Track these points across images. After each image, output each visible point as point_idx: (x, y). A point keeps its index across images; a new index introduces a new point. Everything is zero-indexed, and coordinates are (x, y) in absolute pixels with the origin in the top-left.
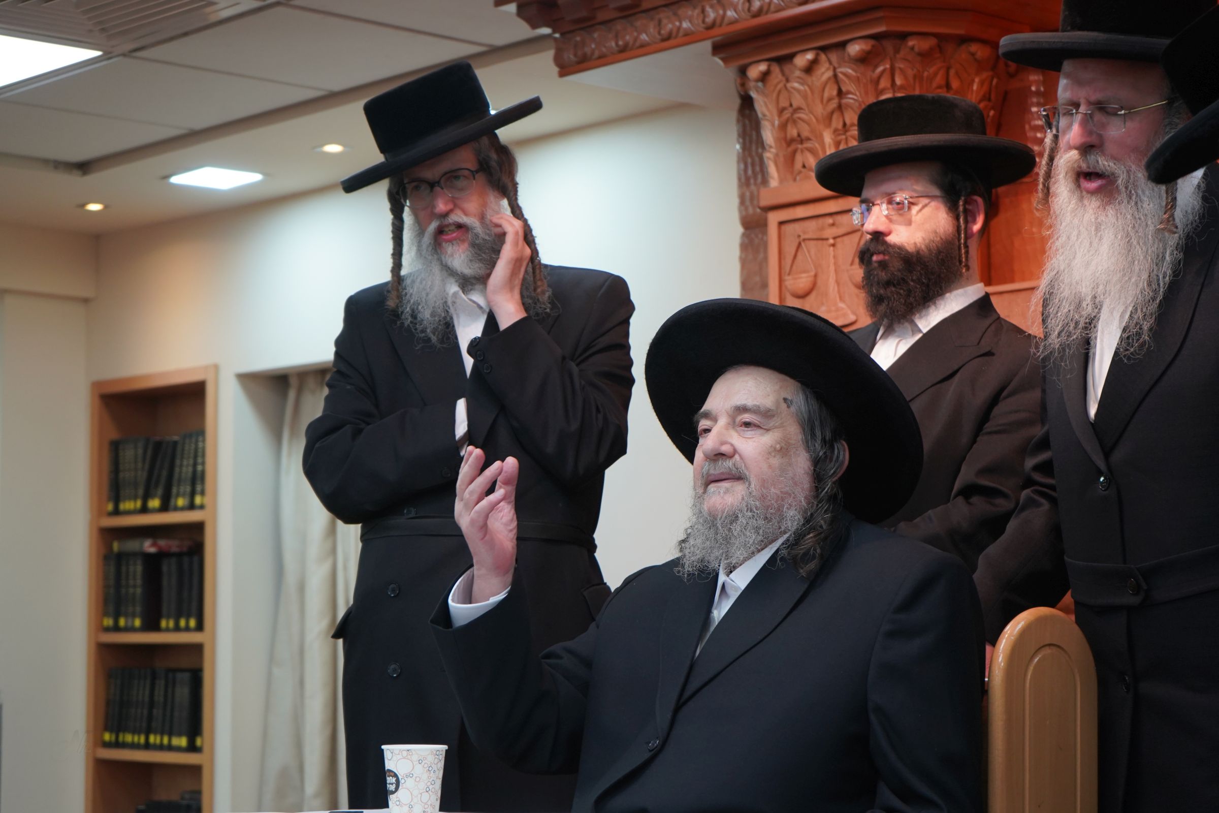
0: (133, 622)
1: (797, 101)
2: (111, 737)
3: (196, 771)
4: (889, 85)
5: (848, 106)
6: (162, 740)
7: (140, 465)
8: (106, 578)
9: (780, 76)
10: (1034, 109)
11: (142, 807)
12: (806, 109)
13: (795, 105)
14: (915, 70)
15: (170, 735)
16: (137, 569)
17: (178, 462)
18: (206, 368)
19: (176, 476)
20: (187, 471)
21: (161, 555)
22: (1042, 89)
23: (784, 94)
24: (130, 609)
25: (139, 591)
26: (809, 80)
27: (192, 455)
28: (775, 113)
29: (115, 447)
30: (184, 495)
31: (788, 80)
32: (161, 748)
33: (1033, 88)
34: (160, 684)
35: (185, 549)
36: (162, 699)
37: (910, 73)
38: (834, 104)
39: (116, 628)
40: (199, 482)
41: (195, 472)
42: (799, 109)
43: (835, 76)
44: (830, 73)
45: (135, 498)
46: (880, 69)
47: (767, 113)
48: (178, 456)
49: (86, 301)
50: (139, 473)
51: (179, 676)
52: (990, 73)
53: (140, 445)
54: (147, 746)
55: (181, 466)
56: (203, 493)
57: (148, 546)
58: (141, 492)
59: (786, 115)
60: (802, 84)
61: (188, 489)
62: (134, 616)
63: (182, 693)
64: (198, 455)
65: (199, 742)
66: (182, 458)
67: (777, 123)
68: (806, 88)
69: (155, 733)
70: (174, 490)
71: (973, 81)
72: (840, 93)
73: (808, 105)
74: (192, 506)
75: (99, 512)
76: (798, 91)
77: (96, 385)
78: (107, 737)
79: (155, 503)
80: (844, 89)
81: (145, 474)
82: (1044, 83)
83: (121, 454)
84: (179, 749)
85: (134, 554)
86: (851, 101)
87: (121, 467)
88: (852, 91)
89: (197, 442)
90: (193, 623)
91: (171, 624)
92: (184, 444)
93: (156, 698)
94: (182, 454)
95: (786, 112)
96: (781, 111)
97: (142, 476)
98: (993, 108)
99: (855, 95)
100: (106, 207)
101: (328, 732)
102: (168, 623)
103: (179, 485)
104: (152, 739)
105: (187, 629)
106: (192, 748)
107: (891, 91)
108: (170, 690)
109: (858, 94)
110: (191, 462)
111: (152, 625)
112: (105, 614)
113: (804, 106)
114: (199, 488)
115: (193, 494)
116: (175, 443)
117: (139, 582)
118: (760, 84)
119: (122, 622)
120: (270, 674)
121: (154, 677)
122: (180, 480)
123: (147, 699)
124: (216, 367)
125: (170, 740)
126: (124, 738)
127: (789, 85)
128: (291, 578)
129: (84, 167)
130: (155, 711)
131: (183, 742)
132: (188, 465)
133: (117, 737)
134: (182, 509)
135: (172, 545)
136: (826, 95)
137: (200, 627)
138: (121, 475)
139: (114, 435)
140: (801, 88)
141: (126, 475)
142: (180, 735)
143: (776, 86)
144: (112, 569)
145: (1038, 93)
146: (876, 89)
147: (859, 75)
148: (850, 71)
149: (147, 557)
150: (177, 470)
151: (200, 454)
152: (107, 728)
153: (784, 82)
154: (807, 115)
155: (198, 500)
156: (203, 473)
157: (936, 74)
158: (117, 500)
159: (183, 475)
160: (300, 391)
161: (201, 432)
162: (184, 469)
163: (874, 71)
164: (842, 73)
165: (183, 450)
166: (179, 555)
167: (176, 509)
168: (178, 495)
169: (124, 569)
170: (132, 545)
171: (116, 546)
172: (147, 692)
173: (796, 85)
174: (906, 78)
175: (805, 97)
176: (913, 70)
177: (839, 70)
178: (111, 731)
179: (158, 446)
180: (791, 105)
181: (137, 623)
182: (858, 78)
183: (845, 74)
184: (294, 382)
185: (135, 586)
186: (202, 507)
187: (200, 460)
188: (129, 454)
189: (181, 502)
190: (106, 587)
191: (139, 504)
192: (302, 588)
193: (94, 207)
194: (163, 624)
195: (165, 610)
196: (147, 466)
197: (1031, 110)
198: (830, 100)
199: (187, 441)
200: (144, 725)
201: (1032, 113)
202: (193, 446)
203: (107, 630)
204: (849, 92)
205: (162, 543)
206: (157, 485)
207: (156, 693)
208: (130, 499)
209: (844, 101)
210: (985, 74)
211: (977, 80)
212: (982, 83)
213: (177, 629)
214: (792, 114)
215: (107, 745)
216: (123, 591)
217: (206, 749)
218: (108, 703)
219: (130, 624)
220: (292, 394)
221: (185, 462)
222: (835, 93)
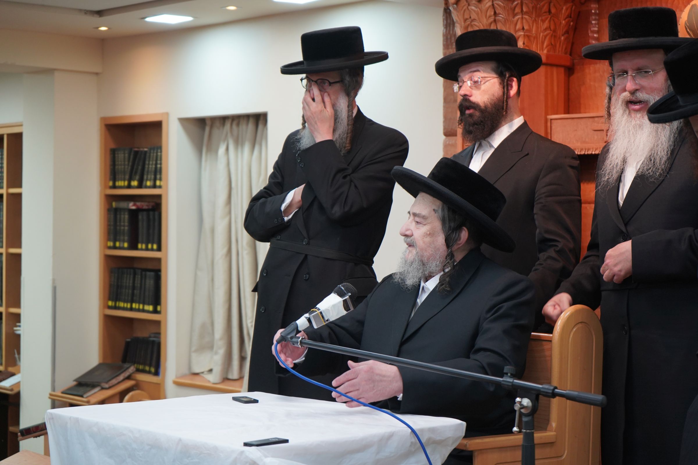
0: (123, 245)
1: (474, 16)
2: (112, 304)
3: (158, 323)
4: (520, 11)
5: (499, 21)
6: (139, 306)
7: (126, 163)
8: (109, 220)
9: (465, 2)
10: (593, 22)
11: (129, 340)
12: (478, 20)
13: (472, 18)
14: (533, 4)
15: (144, 304)
16: (126, 217)
17: (147, 162)
18: (163, 114)
19: (146, 169)
20: (152, 167)
21: (138, 210)
22: (597, 12)
23: (467, 11)
24: (122, 238)
25: (126, 228)
26: (480, 6)
27: (155, 159)
28: (462, 21)
29: (113, 152)
30: (150, 180)
31: (469, 5)
32: (139, 310)
33: (593, 11)
34: (138, 277)
35: (150, 207)
36: (139, 285)
37: (531, 6)
38: (492, 19)
39: (114, 247)
40: (158, 173)
41: (156, 168)
42: (474, 20)
43: (493, 5)
44: (490, 4)
45: (124, 180)
46: (516, 3)
47: (458, 20)
48: (147, 159)
49: (97, 74)
50: (126, 167)
51: (148, 273)
52: (571, 4)
53: (127, 152)
54: (131, 309)
55: (149, 164)
56: (160, 179)
57: (132, 206)
58: (127, 177)
59: (468, 22)
60: (476, 7)
61: (153, 177)
62: (124, 241)
63: (150, 283)
64: (158, 160)
65: (159, 308)
66: (149, 161)
67: (463, 26)
68: (479, 10)
69: (136, 302)
70: (145, 177)
71: (562, 8)
72: (495, 13)
73: (479, 19)
74: (154, 186)
75: (105, 186)
76: (474, 11)
77: (103, 119)
78: (110, 303)
79: (135, 183)
80: (497, 12)
81: (130, 168)
82: (599, 9)
83: (116, 155)
84: (148, 312)
85: (124, 210)
86: (501, 18)
87: (117, 163)
88: (501, 13)
89: (157, 153)
90: (155, 247)
91: (144, 246)
92: (150, 153)
93: (136, 285)
94: (149, 158)
95: (468, 20)
96: (465, 20)
97: (128, 169)
98: (572, 21)
99: (503, 15)
100: (109, 29)
101: (227, 306)
102: (142, 246)
103: (147, 175)
104: (134, 305)
105: (152, 250)
106: (155, 311)
107: (521, 14)
108: (143, 281)
109: (504, 15)
110: (154, 162)
111: (133, 246)
112: (109, 240)
113: (476, 18)
114: (158, 177)
115: (155, 180)
116: (146, 152)
117: (126, 224)
118: (455, 6)
119: (118, 244)
120: (196, 274)
121: (135, 274)
122: (148, 172)
123: (131, 285)
124: (167, 114)
125: (143, 307)
126: (119, 304)
127: (469, 7)
128: (207, 225)
129: (100, 13)
130: (135, 291)
131: (151, 308)
132: (152, 165)
133: (115, 304)
134: (149, 187)
135: (144, 205)
136: (488, 14)
137: (159, 249)
138: (117, 167)
139: (113, 146)
140: (476, 9)
141: (119, 168)
142: (149, 304)
143: (463, 7)
144: (112, 216)
145: (595, 14)
146: (513, 13)
147: (505, 5)
148: (501, 3)
149: (131, 211)
150: (147, 166)
151: (159, 159)
152: (110, 299)
153: (467, 5)
154: (478, 23)
155: (158, 183)
156: (161, 168)
157: (543, 6)
158: (114, 180)
159: (150, 169)
160: (211, 127)
161: (159, 148)
162: (150, 166)
163: (512, 4)
164: (496, 4)
165: (150, 156)
166: (147, 210)
167: (146, 187)
168: (147, 180)
169: (118, 216)
170: (123, 205)
171: (114, 204)
172: (131, 282)
173: (473, 8)
174: (528, 7)
175: (478, 14)
176: (532, 4)
177: (495, 2)
178: (112, 300)
179: (136, 153)
180: (470, 17)
181: (126, 245)
182: (504, 6)
183: (498, 4)
184: (208, 122)
185: (124, 226)
186: (160, 187)
187: (159, 162)
188: (121, 156)
189: (149, 183)
190: (109, 225)
191: (126, 183)
192: (213, 231)
193: (103, 29)
194: (140, 246)
195: (140, 239)
196: (130, 164)
197: (592, 22)
198: (490, 17)
199: (152, 151)
200: (130, 298)
201: (592, 24)
202: (155, 154)
203: (110, 248)
204: (500, 14)
205: (139, 204)
206: (136, 173)
207: (136, 282)
208: (121, 180)
209: (497, 18)
210: (569, 5)
211: (564, 8)
212: (567, 9)
213: (147, 249)
214: (471, 22)
215: (110, 308)
216: (118, 228)
217: (162, 312)
218: (111, 286)
219: (122, 245)
220: (207, 129)
221: (151, 162)
222: (493, 13)
